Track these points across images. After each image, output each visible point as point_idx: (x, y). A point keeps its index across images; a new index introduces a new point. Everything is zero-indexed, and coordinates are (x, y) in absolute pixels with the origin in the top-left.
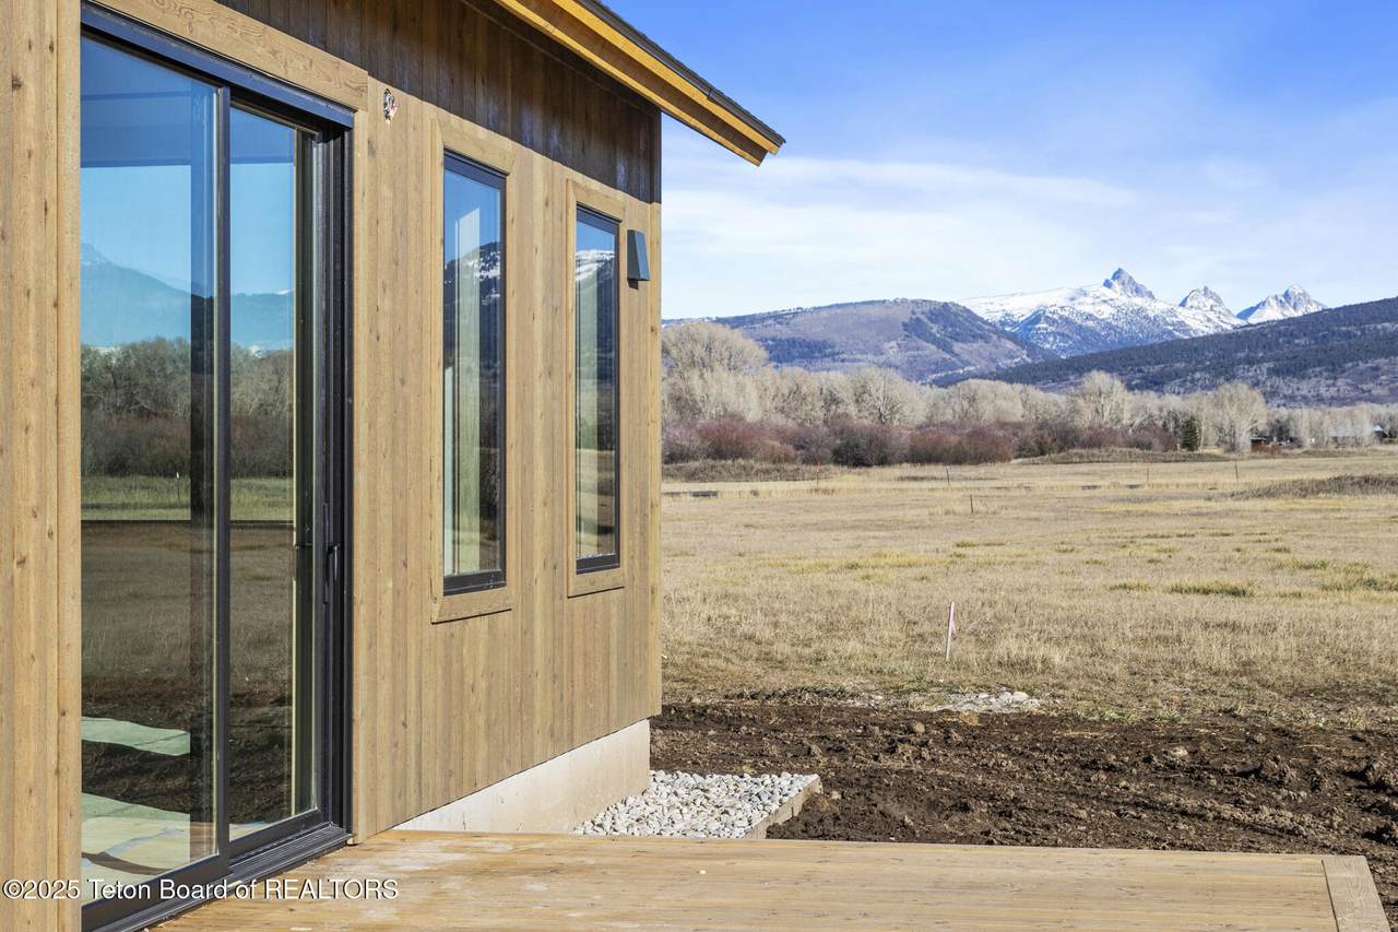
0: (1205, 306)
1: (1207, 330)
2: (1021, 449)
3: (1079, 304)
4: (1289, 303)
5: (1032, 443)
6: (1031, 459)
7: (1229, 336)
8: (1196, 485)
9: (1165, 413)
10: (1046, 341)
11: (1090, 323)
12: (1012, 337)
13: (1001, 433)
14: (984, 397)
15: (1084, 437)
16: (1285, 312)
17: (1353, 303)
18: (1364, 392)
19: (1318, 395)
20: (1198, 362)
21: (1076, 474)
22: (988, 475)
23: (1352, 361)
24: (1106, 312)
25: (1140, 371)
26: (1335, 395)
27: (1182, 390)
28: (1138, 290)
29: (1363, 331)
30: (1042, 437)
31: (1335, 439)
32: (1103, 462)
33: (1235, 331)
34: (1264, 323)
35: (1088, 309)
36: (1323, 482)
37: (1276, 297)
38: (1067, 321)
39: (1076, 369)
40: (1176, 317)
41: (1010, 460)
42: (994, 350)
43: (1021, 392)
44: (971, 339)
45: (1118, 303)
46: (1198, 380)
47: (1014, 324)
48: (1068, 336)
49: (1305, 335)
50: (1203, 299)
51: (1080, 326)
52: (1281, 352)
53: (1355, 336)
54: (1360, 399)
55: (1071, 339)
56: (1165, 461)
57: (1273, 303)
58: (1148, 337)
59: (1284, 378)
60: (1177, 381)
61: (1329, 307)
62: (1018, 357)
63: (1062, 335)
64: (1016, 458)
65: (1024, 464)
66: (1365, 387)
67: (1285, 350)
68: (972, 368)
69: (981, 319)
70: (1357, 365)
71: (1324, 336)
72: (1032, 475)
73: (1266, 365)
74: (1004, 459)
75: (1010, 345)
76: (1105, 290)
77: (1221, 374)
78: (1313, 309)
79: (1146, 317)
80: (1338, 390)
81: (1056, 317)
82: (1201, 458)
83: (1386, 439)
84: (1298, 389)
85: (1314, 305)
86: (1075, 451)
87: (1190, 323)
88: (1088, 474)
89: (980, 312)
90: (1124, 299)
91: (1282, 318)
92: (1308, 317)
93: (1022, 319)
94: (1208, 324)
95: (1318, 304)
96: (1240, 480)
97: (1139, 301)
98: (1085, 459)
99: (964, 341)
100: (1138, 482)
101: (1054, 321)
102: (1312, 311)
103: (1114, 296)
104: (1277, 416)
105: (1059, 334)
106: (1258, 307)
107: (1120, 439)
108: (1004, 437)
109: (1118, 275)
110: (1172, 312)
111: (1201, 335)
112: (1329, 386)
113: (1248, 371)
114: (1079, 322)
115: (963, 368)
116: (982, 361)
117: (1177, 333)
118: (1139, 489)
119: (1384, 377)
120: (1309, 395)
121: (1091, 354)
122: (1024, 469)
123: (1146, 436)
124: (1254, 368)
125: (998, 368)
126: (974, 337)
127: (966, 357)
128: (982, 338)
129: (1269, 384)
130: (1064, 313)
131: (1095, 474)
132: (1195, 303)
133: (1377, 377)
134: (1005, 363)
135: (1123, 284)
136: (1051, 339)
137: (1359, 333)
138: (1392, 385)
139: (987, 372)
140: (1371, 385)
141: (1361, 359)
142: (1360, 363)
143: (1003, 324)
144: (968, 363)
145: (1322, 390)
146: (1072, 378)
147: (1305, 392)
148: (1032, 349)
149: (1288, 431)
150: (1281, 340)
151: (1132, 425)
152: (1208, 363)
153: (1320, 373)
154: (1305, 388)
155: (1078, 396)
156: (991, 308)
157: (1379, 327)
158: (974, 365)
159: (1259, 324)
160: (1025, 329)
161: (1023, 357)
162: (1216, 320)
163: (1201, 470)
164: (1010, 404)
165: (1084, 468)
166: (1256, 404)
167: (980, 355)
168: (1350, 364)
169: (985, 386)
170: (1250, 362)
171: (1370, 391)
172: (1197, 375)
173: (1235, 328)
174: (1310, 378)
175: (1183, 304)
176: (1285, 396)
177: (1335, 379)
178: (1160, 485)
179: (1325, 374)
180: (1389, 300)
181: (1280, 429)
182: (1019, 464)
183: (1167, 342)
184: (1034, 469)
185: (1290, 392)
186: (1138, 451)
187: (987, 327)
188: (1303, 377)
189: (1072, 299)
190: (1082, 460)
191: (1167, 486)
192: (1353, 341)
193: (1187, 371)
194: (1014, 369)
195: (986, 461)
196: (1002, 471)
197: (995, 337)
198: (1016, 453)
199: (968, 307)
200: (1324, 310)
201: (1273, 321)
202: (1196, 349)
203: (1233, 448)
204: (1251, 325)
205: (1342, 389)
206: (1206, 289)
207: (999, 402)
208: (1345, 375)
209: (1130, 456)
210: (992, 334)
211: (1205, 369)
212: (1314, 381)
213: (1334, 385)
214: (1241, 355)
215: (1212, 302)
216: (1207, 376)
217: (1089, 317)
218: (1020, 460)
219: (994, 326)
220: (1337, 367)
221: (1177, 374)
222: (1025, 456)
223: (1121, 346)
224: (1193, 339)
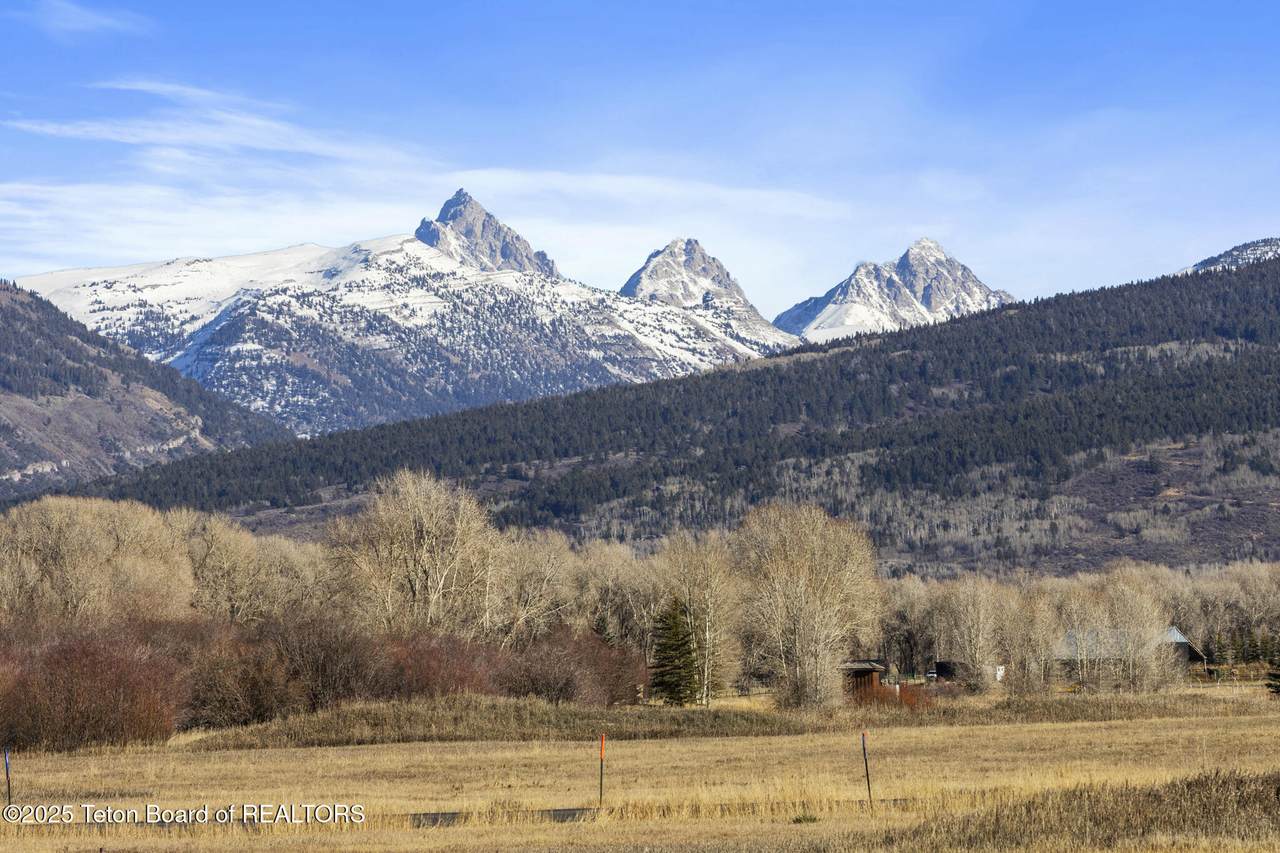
0: (688, 295)
1: (694, 360)
2: (198, 702)
3: (349, 287)
4: (911, 287)
5: (230, 682)
6: (231, 732)
7: (756, 378)
8: (747, 808)
9: (592, 595)
10: (257, 390)
11: (380, 341)
12: (164, 380)
13: (142, 653)
14: (87, 549)
15: (382, 661)
16: (903, 313)
17: (1079, 290)
18: (1121, 532)
19: (999, 542)
20: (675, 450)
21: (372, 775)
22: (113, 783)
23: (1084, 446)
24: (422, 308)
25: (515, 474)
26: (1046, 541)
27: (630, 530)
28: (509, 250)
29: (1109, 365)
30: (259, 665)
31: (1070, 665)
32: (441, 739)
33: (770, 363)
34: (848, 341)
35: (373, 301)
36: (1154, 796)
37: (877, 272)
38: (314, 333)
39: (339, 471)
40: (611, 322)
41: (166, 735)
42: (111, 415)
43: (193, 533)
44: (48, 382)
45: (455, 285)
46: (675, 498)
47: (172, 342)
48: (316, 376)
49: (958, 374)
50: (685, 275)
51: (353, 347)
52: (896, 422)
53: (1091, 377)
54: (1115, 553)
55: (326, 383)
56: (620, 736)
57: (870, 287)
58: (534, 379)
59: (905, 496)
60: (614, 503)
61: (1018, 299)
62: (176, 435)
63: (302, 373)
64: (185, 728)
65: (208, 747)
66: (1124, 519)
67: (908, 416)
68: (46, 468)
69: (78, 329)
70: (1101, 458)
71: (1008, 378)
72: (238, 782)
73: (858, 458)
74: (150, 731)
75: (155, 401)
76: (419, 249)
77: (735, 483)
78: (975, 304)
79: (532, 325)
80: (1054, 528)
81: (284, 322)
82: (720, 725)
83: (1199, 667)
84: (946, 526)
85: (978, 296)
86: (359, 705)
87: (650, 340)
88: (406, 775)
89: (77, 308)
90: (472, 274)
91: (892, 326)
92: (960, 325)
93: (189, 328)
94: (701, 345)
95: (988, 293)
96: (879, 790)
97: (510, 279)
98: (388, 731)
99: (28, 391)
100: (574, 802)
101: (281, 334)
102: (974, 309)
103: (443, 265)
104: (898, 603)
105: (291, 369)
106: (829, 297)
107: (480, 667)
108: (152, 664)
109: (455, 207)
110: (600, 309)
111: (681, 374)
112: (1026, 516)
113: (810, 475)
114: (348, 337)
115: (20, 468)
116: (77, 446)
117: (615, 370)
118: (583, 823)
119: (1171, 492)
120: (976, 543)
121: (381, 427)
122: (215, 765)
123: (555, 661)
124: (825, 467)
125: (120, 465)
126: (55, 378)
127: (32, 435)
128: (76, 381)
129: (866, 511)
130: (305, 312)
131: (426, 774)
132: (662, 287)
133: (1153, 492)
134: (141, 452)
135: (469, 233)
136: (270, 385)
137: (1101, 370)
138: (1194, 515)
139: (88, 478)
140: (1140, 515)
141: (1111, 441)
142: (1107, 452)
143: (139, 341)
144: (33, 453)
145: (1010, 528)
146: (326, 494)
147: (962, 534)
148: (216, 413)
149: (930, 644)
150: (894, 389)
151: (506, 630)
152: (700, 452)
153: (1003, 478)
154: (962, 522)
155: (354, 545)
156: (106, 296)
157: (1153, 352)
158: (52, 458)
159: (835, 343)
160: (200, 355)
161: (191, 435)
162: (718, 333)
163: (732, 763)
164: (161, 570)
165: (391, 757)
166: (851, 566)
167: (71, 431)
168: (1080, 456)
169: (90, 513)
170: (815, 448)
171: (1137, 531)
172: (672, 487)
173: (772, 354)
174: (975, 494)
175: (630, 289)
176: (911, 546)
177: (1044, 496)
178: (644, 812)
179: (1016, 483)
180: (1174, 281)
181: (909, 638)
182: (196, 748)
183: (588, 393)
184: (244, 763)
185: (923, 533)
186: (542, 704)
187: (93, 351)
188: (958, 492)
189: (331, 274)
190: (380, 733)
191: (666, 811)
192: (1084, 390)
193: (643, 475)
194: (165, 469)
195: (98, 738)
196: (151, 768)
197: (114, 380)
198: (185, 714)
199: (44, 295)
200: (1004, 307)
201: (873, 336)
202: (666, 414)
203: (798, 694)
204: (814, 348)
205: (1062, 526)
206: (691, 246)
207: (129, 563)
208: (1070, 483)
209: (520, 719)
210: (108, 372)
211: (692, 470)
212: (986, 502)
213: (1040, 513)
214: (786, 430)
215: (706, 283)
216: (699, 488)
217: (377, 322)
218: (196, 736)
219: (115, 348)
220: (1047, 461)
221: (614, 484)
222: (210, 724)
223: (459, 407)
224: (658, 385)
